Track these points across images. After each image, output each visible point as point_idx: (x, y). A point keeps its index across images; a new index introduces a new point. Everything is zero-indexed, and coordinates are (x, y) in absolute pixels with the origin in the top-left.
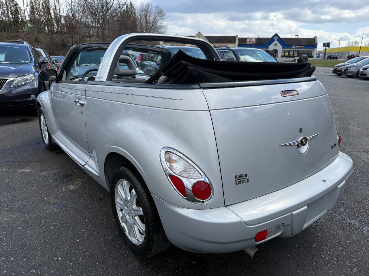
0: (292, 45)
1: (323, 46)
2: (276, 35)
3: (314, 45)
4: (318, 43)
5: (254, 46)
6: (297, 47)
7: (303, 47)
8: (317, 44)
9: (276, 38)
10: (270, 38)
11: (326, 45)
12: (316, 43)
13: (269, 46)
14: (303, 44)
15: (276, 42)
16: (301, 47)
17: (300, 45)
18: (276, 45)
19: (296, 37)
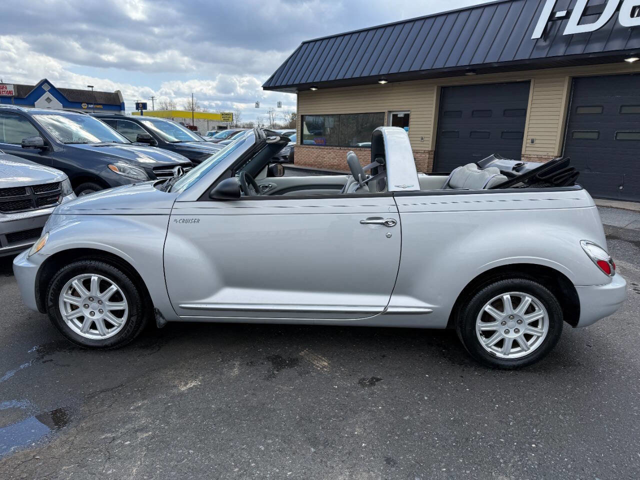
0: (82, 103)
1: (137, 109)
2: (46, 81)
3: (118, 104)
4: (125, 102)
5: (13, 99)
6: (90, 106)
7: (101, 107)
8: (123, 103)
9: (46, 87)
10: (33, 87)
11: (141, 106)
12: (121, 102)
13: (35, 101)
14: (99, 101)
15: (47, 95)
16: (98, 106)
17: (95, 104)
18: (48, 100)
19: (90, 89)
